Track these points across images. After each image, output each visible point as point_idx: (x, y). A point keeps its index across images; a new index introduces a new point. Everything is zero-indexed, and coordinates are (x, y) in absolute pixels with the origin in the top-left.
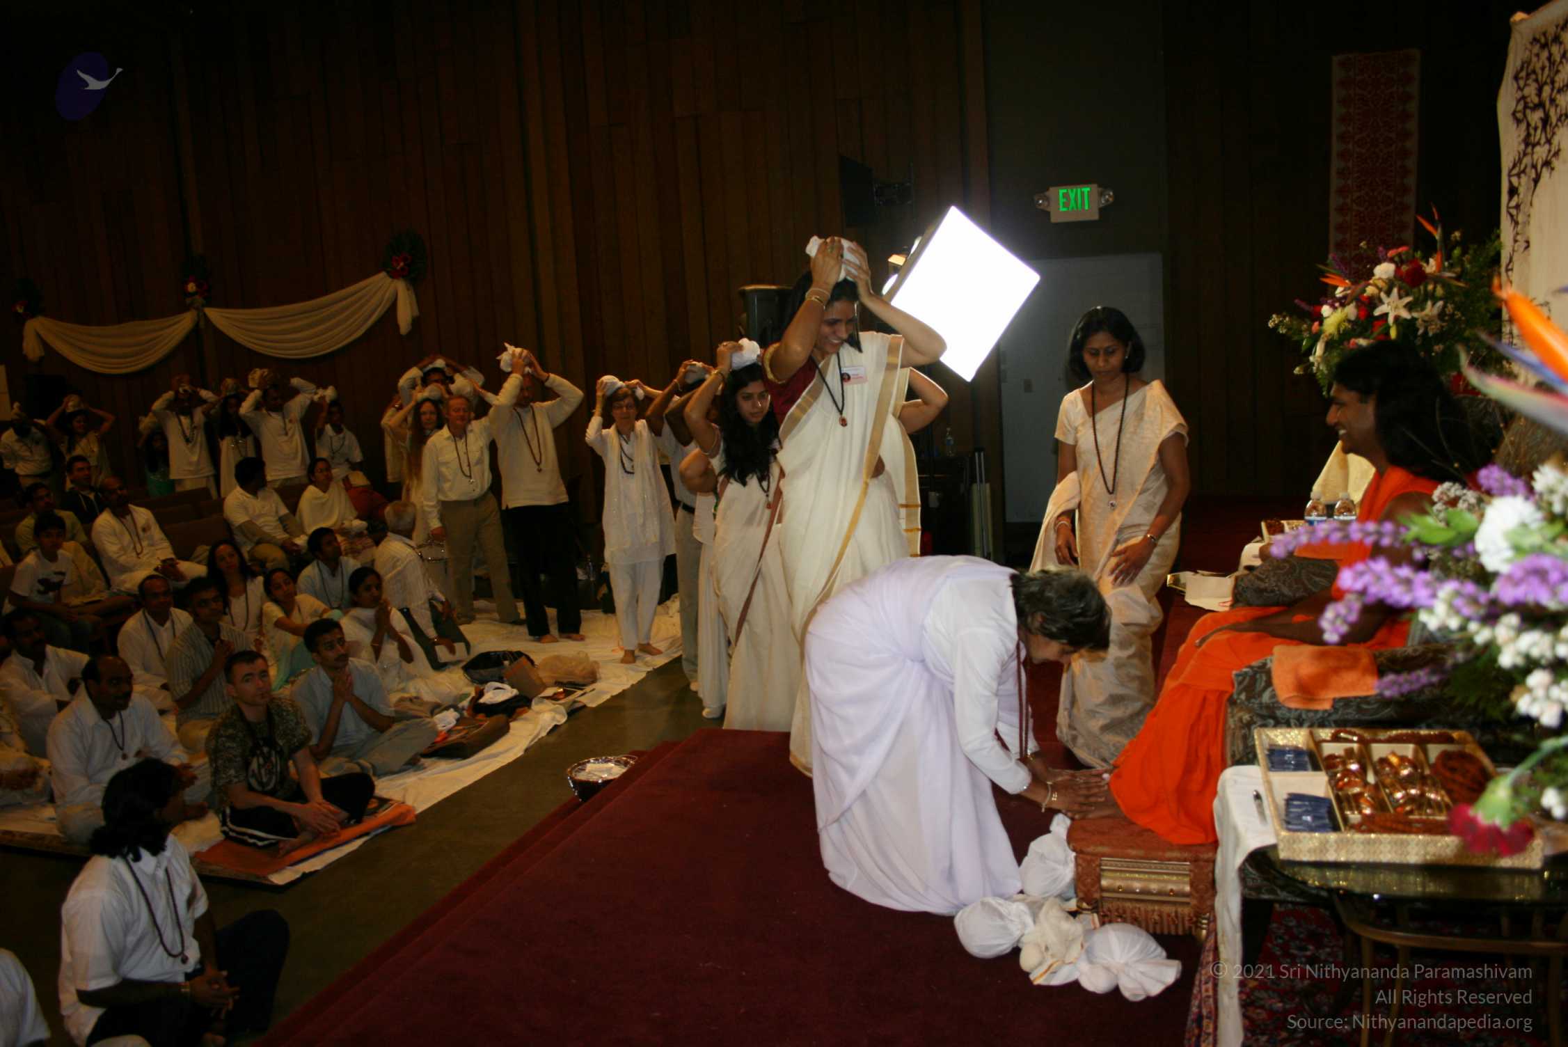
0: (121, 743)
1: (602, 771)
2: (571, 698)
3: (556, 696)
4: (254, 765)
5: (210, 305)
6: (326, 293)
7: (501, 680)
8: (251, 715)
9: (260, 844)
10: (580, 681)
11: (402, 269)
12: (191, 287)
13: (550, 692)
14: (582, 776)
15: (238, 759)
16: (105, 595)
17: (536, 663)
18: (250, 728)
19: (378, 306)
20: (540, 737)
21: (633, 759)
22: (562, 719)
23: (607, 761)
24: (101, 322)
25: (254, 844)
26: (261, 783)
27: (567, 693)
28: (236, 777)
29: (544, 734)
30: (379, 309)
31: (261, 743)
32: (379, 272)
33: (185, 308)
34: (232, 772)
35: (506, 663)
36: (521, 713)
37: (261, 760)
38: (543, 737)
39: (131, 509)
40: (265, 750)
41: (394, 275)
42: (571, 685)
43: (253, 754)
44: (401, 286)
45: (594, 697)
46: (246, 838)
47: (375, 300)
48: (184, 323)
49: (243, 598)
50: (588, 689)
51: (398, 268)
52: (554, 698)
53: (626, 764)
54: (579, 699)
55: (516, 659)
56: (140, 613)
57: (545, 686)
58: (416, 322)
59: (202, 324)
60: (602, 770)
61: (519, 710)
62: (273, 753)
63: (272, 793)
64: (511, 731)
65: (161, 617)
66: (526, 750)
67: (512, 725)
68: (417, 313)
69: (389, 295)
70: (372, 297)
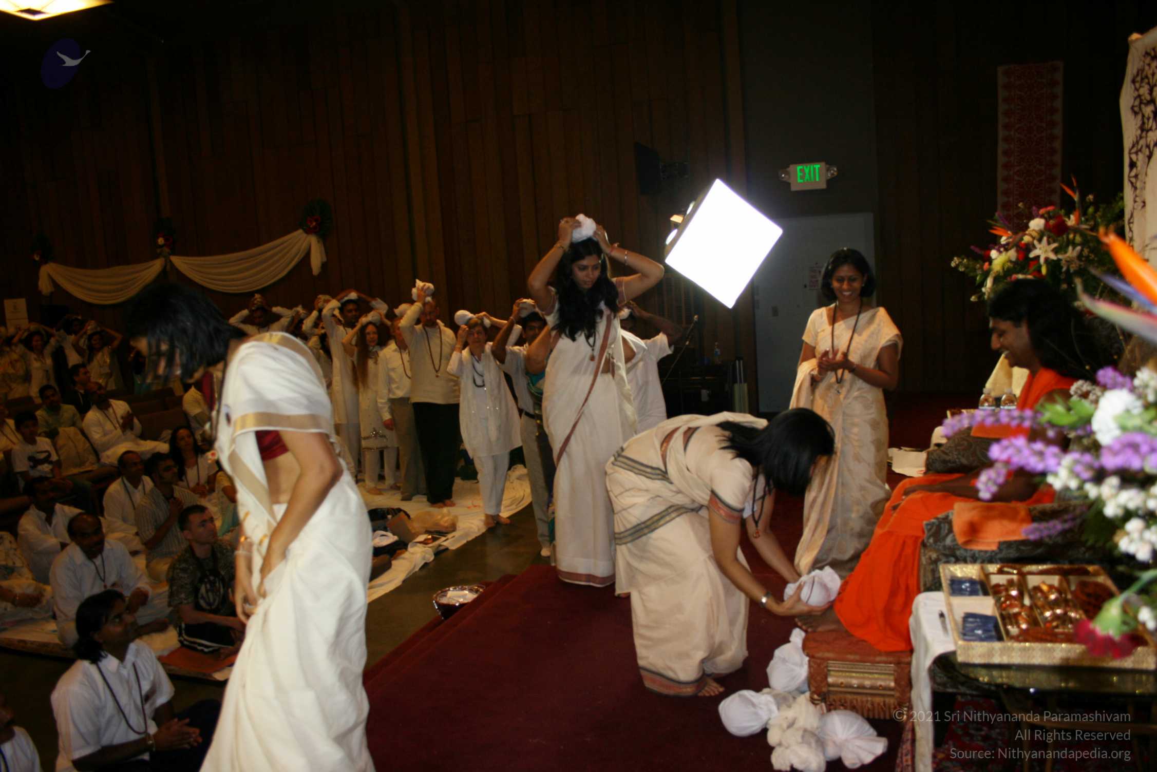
0: (102, 576)
1: (460, 597)
2: (437, 543)
3: (426, 542)
4: (203, 590)
5: (174, 254)
6: (259, 245)
7: (385, 529)
8: (200, 552)
9: (206, 650)
10: (444, 530)
11: (315, 228)
12: (161, 241)
13: (422, 538)
14: (444, 601)
15: (188, 586)
16: (95, 467)
17: (411, 517)
18: (199, 563)
19: (297, 254)
20: (414, 571)
21: (482, 587)
22: (431, 558)
23: (463, 589)
24: (96, 266)
25: (202, 651)
26: (209, 604)
27: (434, 539)
28: (185, 599)
29: (417, 569)
30: (298, 257)
31: (208, 573)
32: (296, 230)
33: (156, 257)
34: (183, 596)
35: (390, 517)
36: (401, 554)
37: (208, 586)
38: (416, 572)
40: (212, 578)
41: (308, 231)
42: (438, 533)
43: (201, 581)
44: (313, 240)
45: (452, 543)
46: (196, 646)
47: (294, 250)
48: (155, 268)
49: (195, 468)
50: (450, 536)
51: (311, 226)
52: (425, 542)
53: (477, 591)
54: (442, 544)
55: (396, 514)
56: (119, 480)
57: (417, 535)
58: (324, 266)
59: (168, 267)
60: (459, 596)
61: (398, 552)
62: (217, 579)
63: (215, 611)
64: (393, 567)
65: (136, 482)
66: (404, 581)
67: (394, 562)
68: (325, 259)
69: (304, 246)
70: (292, 248)
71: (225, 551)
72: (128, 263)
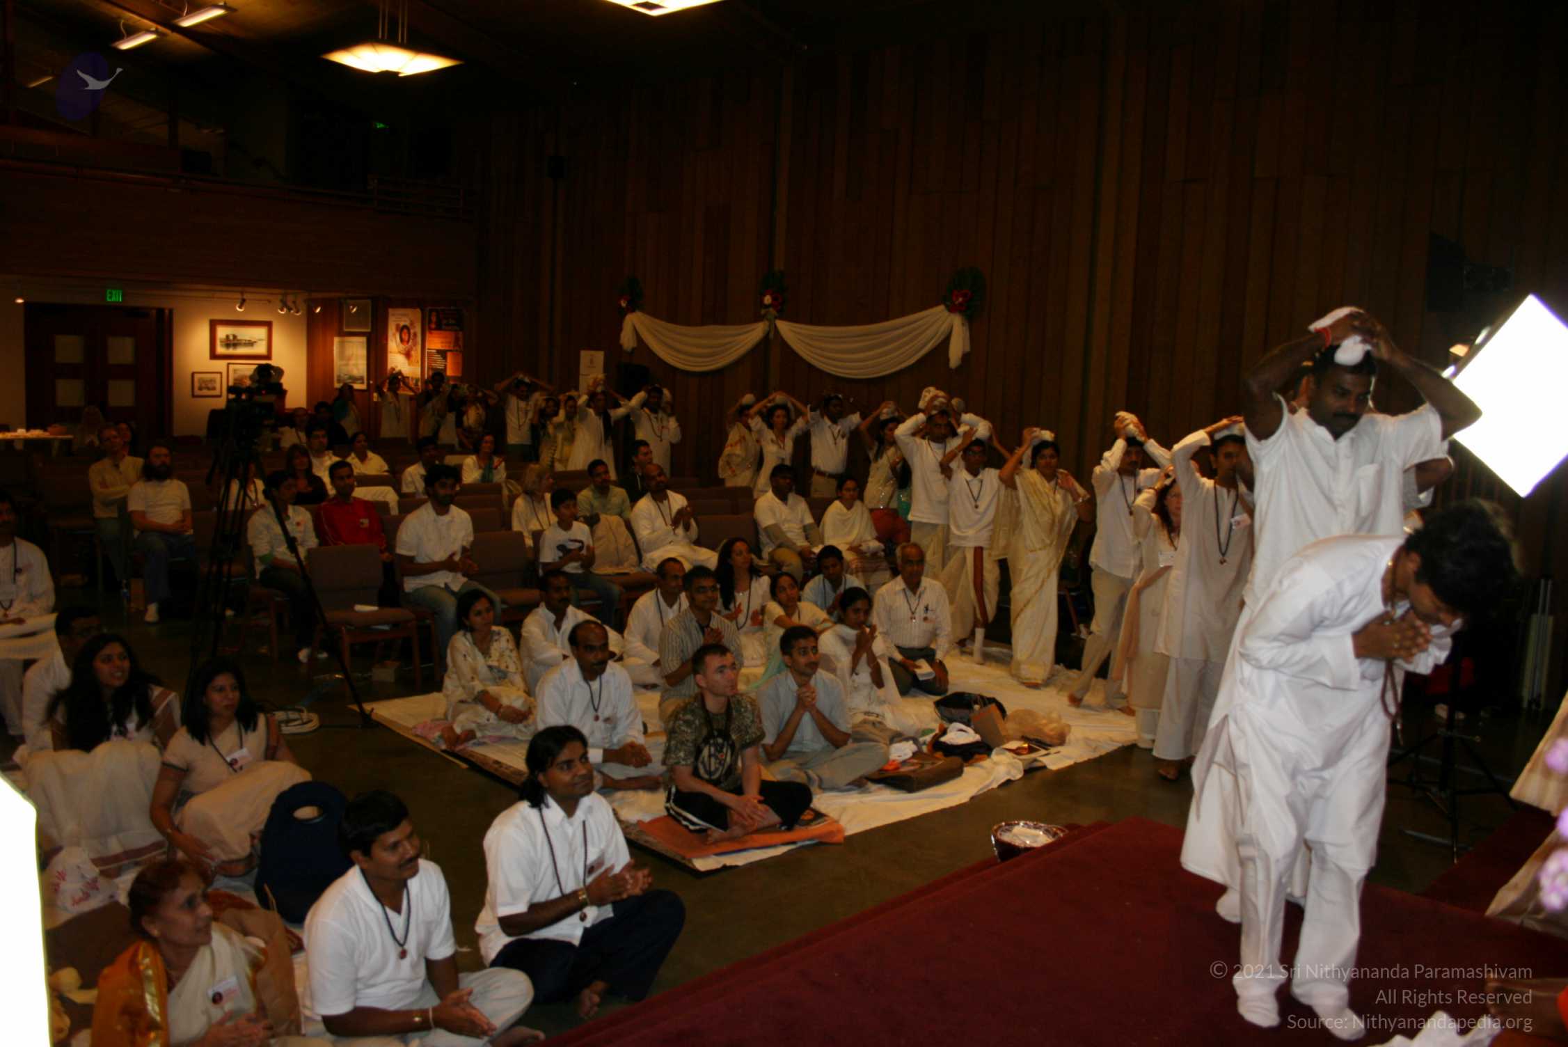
0: (596, 707)
1: (1027, 837)
2: (1033, 756)
3: (1018, 751)
4: (705, 752)
5: (781, 318)
6: (887, 318)
7: (968, 724)
8: (713, 704)
9: (692, 827)
10: (1048, 741)
11: (961, 304)
12: (768, 300)
13: (1014, 745)
14: (1006, 837)
15: (690, 744)
17: (1008, 712)
18: (708, 718)
19: (933, 338)
20: (990, 787)
21: (1062, 831)
22: (1018, 775)
23: (1036, 827)
24: (688, 323)
25: (686, 827)
26: (710, 773)
27: (1031, 750)
28: (684, 760)
29: (995, 786)
30: (933, 341)
31: (716, 733)
32: (937, 304)
33: (757, 318)
34: (682, 754)
35: (977, 707)
36: (981, 760)
37: (713, 749)
38: (993, 789)
39: (670, 497)
40: (720, 741)
41: (952, 309)
42: (1038, 743)
43: (706, 741)
44: (957, 321)
45: (1055, 760)
47: (929, 332)
48: (755, 333)
50: (1053, 750)
51: (957, 303)
52: (1017, 752)
53: (1055, 834)
54: (1041, 759)
55: (985, 705)
56: (653, 592)
57: (1009, 739)
58: (966, 357)
59: (771, 335)
60: (1029, 835)
61: (977, 756)
62: (726, 744)
63: (716, 783)
64: (964, 775)
66: (972, 798)
67: (967, 770)
68: (968, 349)
69: (944, 328)
70: (927, 329)
71: (743, 710)
72: (724, 322)
